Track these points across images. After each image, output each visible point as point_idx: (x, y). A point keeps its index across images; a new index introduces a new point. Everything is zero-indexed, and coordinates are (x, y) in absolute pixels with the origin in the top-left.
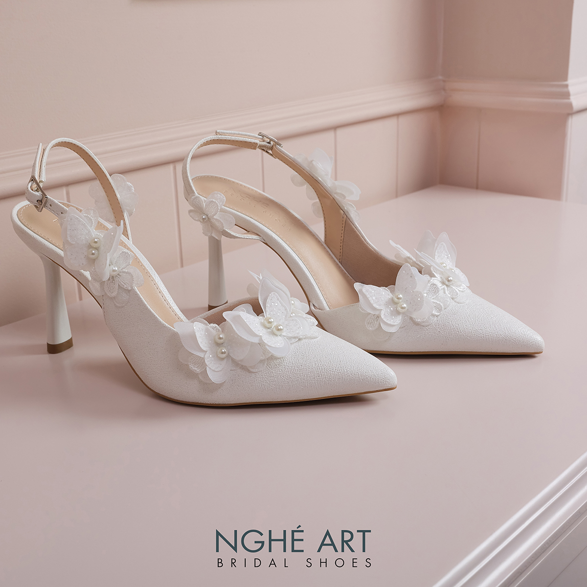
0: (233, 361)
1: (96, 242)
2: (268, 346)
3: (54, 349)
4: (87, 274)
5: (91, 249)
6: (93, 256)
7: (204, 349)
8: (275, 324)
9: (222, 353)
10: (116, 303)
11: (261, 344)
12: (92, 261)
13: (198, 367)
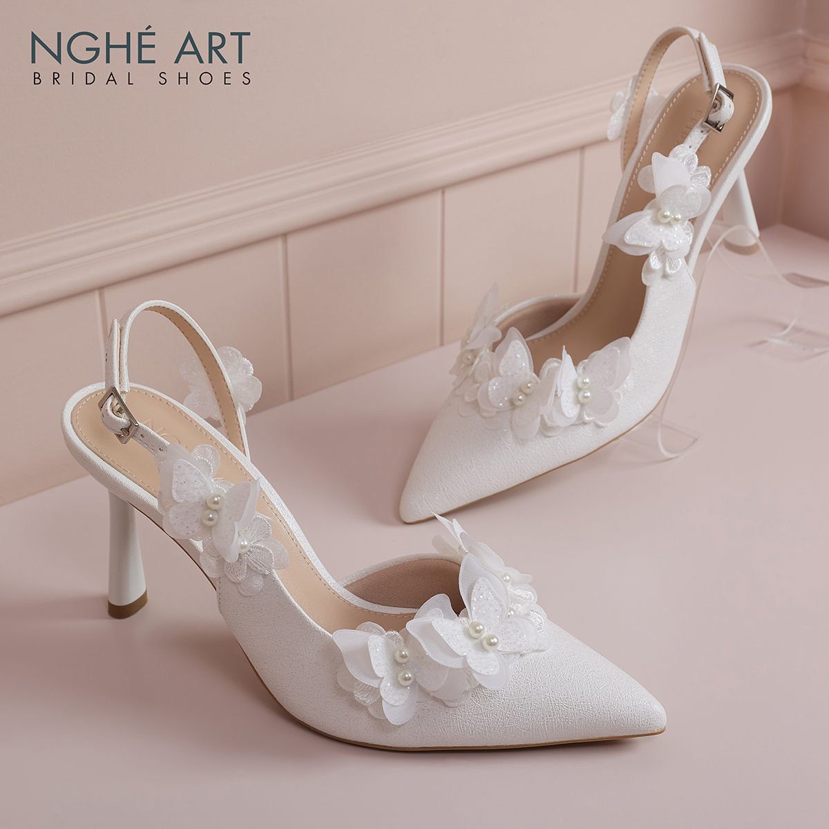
0: (421, 689)
1: (216, 503)
2: (477, 673)
3: (119, 612)
4: (199, 545)
5: (208, 512)
6: (211, 523)
7: (379, 674)
8: (485, 634)
9: (406, 679)
10: (241, 591)
11: (467, 671)
12: (208, 528)
13: (367, 696)
